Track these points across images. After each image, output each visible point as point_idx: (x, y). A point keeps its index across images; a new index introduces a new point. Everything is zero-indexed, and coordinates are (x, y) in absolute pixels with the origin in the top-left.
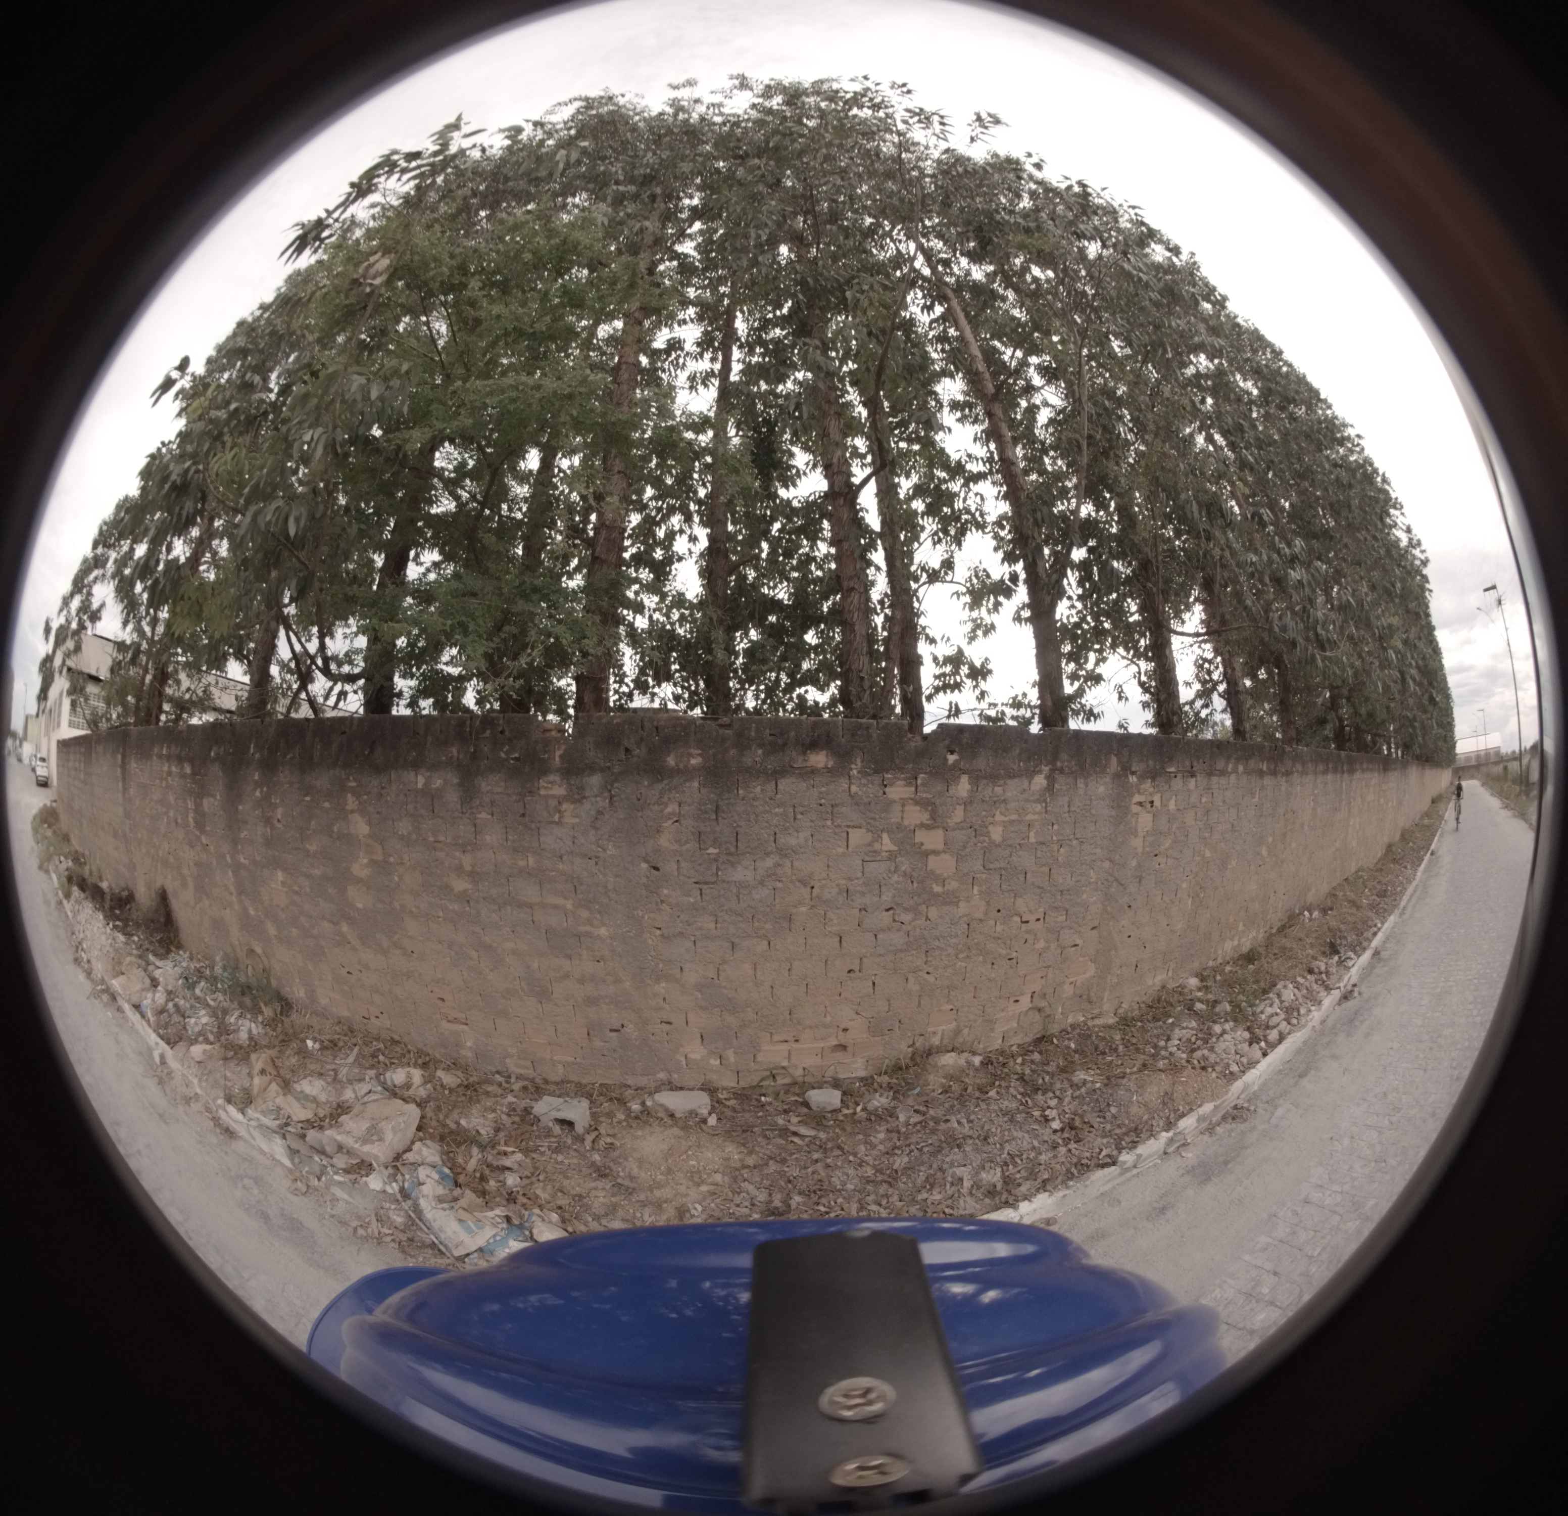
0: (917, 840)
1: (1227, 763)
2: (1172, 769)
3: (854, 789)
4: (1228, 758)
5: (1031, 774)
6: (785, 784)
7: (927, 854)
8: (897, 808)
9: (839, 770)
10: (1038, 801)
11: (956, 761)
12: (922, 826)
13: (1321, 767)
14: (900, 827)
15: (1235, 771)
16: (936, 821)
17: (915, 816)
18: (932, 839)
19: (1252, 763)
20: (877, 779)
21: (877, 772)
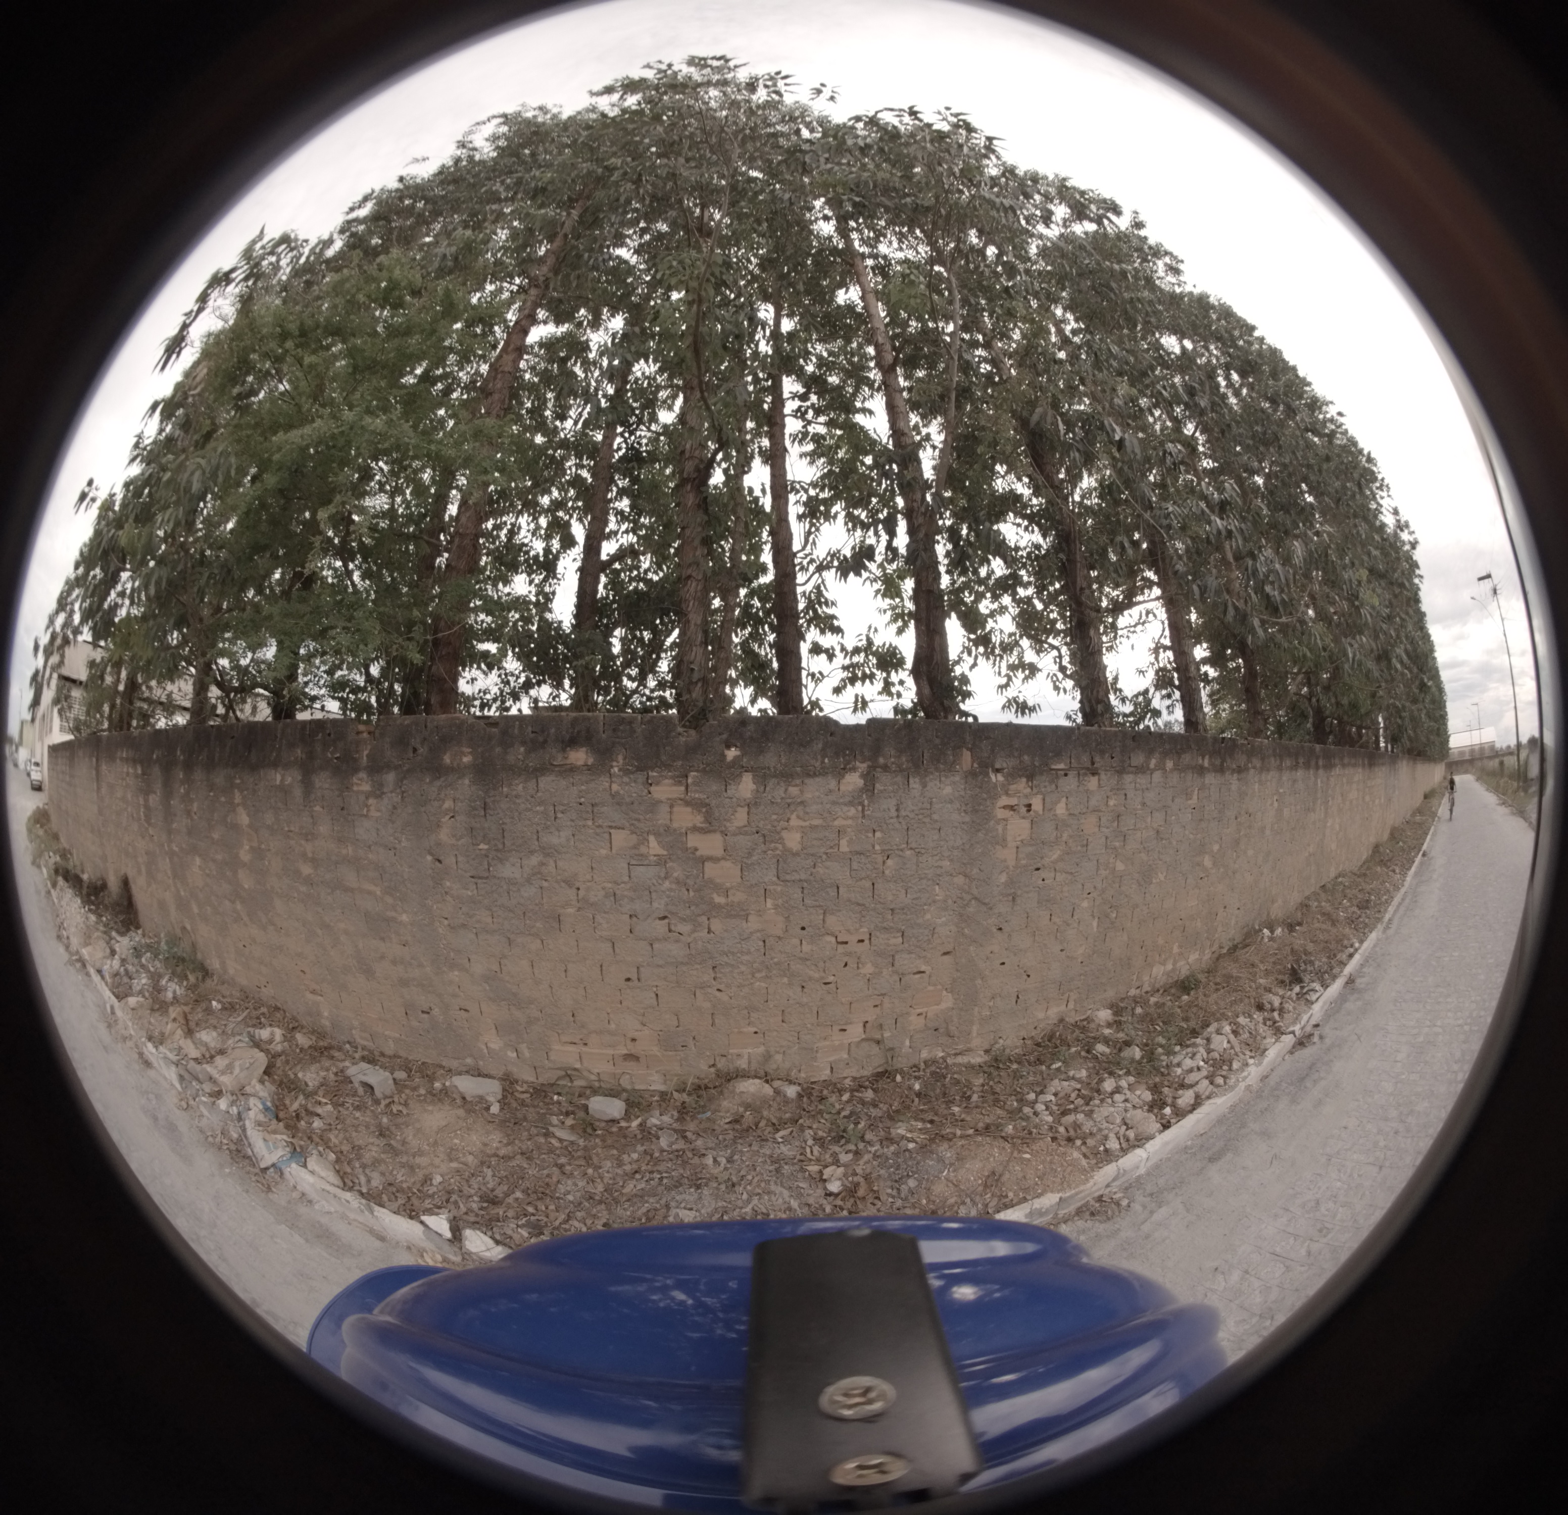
0: (690, 844)
1: (1148, 758)
2: (1062, 766)
3: (615, 787)
4: (1151, 752)
5: (840, 773)
6: (547, 782)
7: (703, 860)
8: (665, 808)
9: (600, 767)
10: (851, 804)
11: (736, 757)
12: (695, 829)
13: (1288, 762)
14: (668, 829)
15: (1161, 767)
16: (711, 824)
17: (685, 818)
18: (709, 845)
19: (1187, 758)
20: (641, 777)
21: (640, 769)
